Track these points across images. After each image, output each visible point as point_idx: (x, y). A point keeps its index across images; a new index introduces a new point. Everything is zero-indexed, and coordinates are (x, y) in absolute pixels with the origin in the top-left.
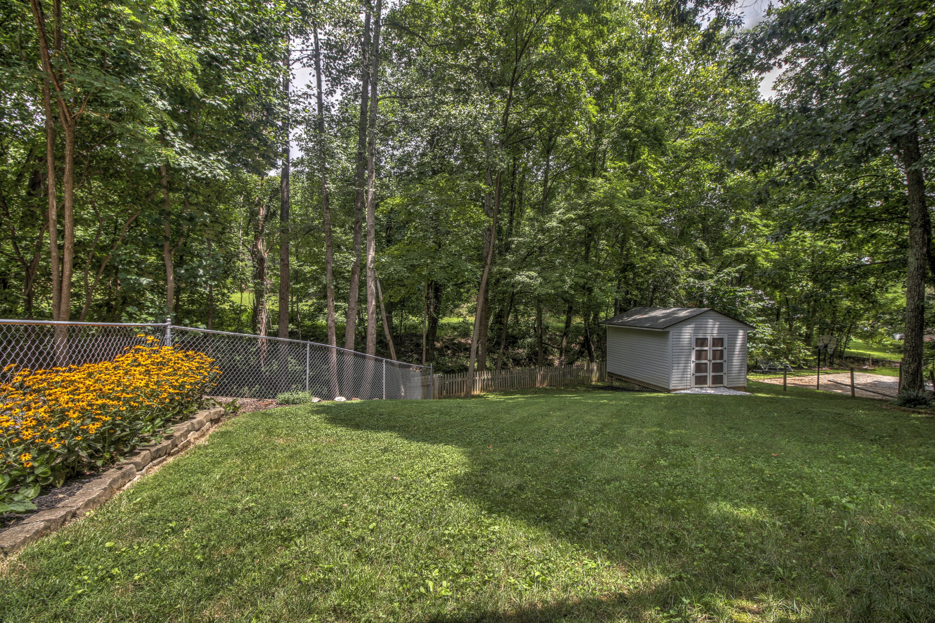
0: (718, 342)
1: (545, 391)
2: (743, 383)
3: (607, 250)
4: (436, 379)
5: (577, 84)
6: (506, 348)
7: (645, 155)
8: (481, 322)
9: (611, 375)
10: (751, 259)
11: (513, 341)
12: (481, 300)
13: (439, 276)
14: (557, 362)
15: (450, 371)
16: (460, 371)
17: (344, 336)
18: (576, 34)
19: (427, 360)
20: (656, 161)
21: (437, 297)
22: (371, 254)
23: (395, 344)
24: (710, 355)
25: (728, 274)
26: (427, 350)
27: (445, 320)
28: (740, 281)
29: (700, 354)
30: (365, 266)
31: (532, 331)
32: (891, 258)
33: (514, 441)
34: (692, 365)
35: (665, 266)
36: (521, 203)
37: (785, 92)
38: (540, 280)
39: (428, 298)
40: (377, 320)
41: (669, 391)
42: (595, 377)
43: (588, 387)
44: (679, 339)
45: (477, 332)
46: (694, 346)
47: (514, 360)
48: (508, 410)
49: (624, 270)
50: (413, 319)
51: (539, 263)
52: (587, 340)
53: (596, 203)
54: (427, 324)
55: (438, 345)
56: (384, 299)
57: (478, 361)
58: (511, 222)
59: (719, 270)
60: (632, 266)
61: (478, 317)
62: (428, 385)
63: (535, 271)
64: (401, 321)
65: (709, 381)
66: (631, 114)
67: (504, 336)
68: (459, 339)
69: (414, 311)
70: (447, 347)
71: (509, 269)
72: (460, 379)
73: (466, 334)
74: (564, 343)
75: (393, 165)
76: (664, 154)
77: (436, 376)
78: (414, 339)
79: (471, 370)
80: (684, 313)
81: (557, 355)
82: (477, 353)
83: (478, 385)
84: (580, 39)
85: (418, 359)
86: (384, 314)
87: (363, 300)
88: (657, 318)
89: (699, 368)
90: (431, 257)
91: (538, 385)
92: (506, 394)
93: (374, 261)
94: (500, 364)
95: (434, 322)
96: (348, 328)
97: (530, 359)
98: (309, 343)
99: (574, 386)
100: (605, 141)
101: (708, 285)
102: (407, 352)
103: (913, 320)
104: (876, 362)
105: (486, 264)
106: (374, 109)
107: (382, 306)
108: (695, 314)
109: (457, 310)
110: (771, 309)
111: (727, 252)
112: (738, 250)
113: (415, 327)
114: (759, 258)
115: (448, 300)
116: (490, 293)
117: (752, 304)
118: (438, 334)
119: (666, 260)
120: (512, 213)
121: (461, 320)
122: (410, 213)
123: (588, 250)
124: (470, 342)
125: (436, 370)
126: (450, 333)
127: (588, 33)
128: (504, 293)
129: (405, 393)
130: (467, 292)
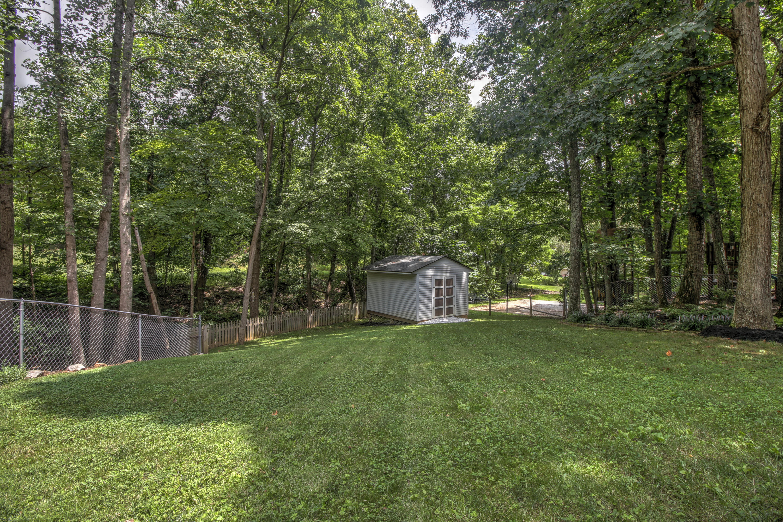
0: (449, 281)
1: (315, 331)
2: (466, 313)
3: (366, 208)
4: (205, 331)
5: (342, 60)
6: (278, 294)
7: (396, 131)
8: (253, 271)
9: (370, 312)
10: (464, 219)
11: (283, 287)
12: (254, 249)
13: (211, 225)
14: (323, 305)
15: (221, 320)
16: (232, 318)
17: (90, 289)
18: (343, 14)
19: (195, 311)
20: (403, 138)
21: (207, 248)
22: (126, 199)
23: (159, 296)
24: (444, 292)
25: (451, 230)
26: (196, 301)
27: (215, 270)
28: (457, 236)
29: (438, 292)
30: (117, 212)
31: (301, 278)
32: (549, 221)
33: (301, 399)
34: (433, 301)
35: (408, 223)
36: (290, 164)
37: (487, 98)
38: (311, 231)
39: (195, 247)
40: (135, 272)
41: (416, 323)
42: (357, 315)
43: (352, 325)
44: (424, 280)
45: (250, 281)
46: (434, 285)
47: (285, 305)
48: (288, 358)
49: (379, 225)
50: (179, 270)
51: (308, 217)
52: (349, 284)
53: (359, 165)
54: (195, 275)
55: (208, 295)
56: (144, 250)
57: (250, 308)
58: (281, 180)
59: (444, 227)
60: (386, 222)
61: (251, 266)
62: (197, 337)
63: (306, 223)
64: (166, 273)
65: (444, 311)
66: (385, 96)
67: (276, 284)
68: (231, 288)
69: (181, 262)
70: (218, 296)
71: (281, 221)
72: (232, 328)
73: (237, 283)
74: (329, 288)
75: (156, 111)
76: (410, 132)
77: (205, 327)
78: (182, 289)
79: (244, 317)
80: (426, 260)
81: (323, 298)
82: (250, 300)
83: (251, 332)
84: (346, 18)
85: (185, 310)
86: (144, 265)
87: (116, 251)
88: (407, 264)
89: (438, 302)
90: (200, 207)
91: (309, 326)
92: (280, 336)
93: (129, 207)
94: (272, 310)
95: (203, 271)
96: (95, 281)
97: (299, 303)
98: (22, 302)
99: (340, 325)
100: (365, 115)
101: (438, 238)
102: (174, 303)
103: (575, 262)
104: (536, 292)
105: (259, 215)
106: (129, 43)
107: (142, 257)
108: (434, 260)
109: (228, 261)
110: (473, 257)
111: (450, 214)
112: (458, 213)
113: (182, 278)
114: (470, 219)
115: (218, 250)
116: (262, 244)
117: (465, 253)
118: (207, 284)
119: (410, 218)
120: (282, 172)
121: (233, 269)
122: (175, 159)
123: (350, 207)
124: (241, 290)
125: (206, 319)
126: (220, 283)
127: (353, 14)
128: (276, 243)
129: (170, 345)
130: (238, 244)
